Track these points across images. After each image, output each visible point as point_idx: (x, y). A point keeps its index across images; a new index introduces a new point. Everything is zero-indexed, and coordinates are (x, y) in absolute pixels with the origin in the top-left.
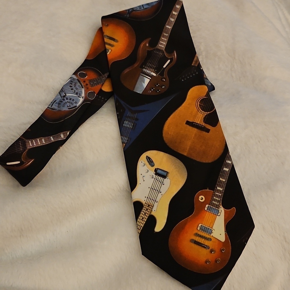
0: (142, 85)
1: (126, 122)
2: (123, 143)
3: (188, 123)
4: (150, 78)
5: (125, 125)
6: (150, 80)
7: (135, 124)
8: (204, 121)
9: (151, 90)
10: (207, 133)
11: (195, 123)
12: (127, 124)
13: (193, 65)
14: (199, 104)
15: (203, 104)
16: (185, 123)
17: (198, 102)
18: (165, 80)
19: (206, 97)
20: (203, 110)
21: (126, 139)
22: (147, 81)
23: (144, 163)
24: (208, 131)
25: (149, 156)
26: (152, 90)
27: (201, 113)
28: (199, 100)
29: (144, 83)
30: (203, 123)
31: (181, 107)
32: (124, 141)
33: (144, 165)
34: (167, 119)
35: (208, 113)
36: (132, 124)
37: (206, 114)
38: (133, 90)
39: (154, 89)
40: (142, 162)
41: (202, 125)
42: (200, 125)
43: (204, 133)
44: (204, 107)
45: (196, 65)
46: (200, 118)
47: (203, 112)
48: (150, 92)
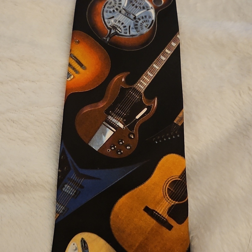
0: (101, 139)
1: (67, 186)
2: (57, 212)
3: (147, 210)
4: (115, 130)
5: (65, 190)
6: (113, 133)
7: (78, 192)
8: (168, 213)
9: (111, 149)
10: (168, 230)
11: (156, 212)
12: (68, 189)
13: (175, 122)
14: (167, 187)
15: (173, 190)
16: (143, 209)
17: (167, 184)
18: (133, 137)
19: (179, 179)
20: (170, 198)
21: (62, 208)
22: (110, 133)
23: (77, 247)
24: (170, 227)
25: (86, 240)
26: (113, 148)
27: (167, 201)
28: (169, 181)
29: (105, 135)
30: (166, 215)
31: (142, 186)
32: (58, 210)
33: (76, 249)
34: (120, 196)
35: (177, 202)
36: (74, 191)
37: (173, 204)
38: (89, 143)
39: (115, 147)
40: (74, 244)
41: (164, 218)
42: (162, 217)
43: (165, 230)
44: (174, 193)
45: (180, 124)
46: (163, 207)
47: (170, 199)
48: (109, 151)
